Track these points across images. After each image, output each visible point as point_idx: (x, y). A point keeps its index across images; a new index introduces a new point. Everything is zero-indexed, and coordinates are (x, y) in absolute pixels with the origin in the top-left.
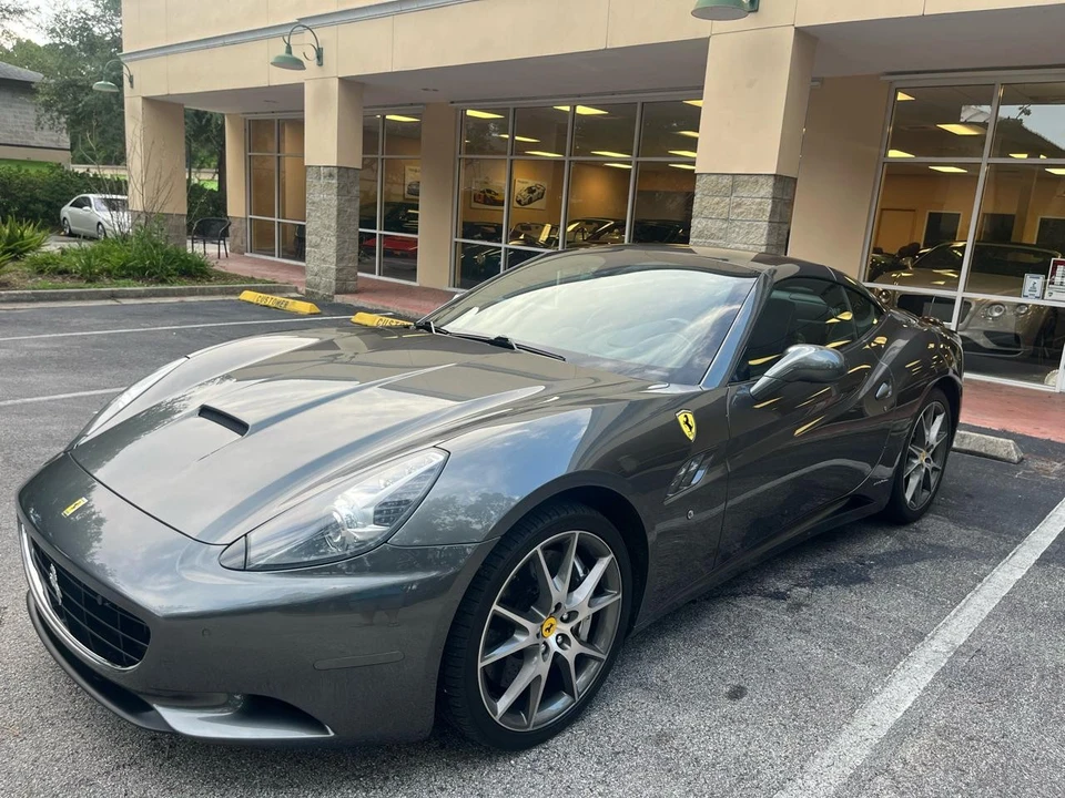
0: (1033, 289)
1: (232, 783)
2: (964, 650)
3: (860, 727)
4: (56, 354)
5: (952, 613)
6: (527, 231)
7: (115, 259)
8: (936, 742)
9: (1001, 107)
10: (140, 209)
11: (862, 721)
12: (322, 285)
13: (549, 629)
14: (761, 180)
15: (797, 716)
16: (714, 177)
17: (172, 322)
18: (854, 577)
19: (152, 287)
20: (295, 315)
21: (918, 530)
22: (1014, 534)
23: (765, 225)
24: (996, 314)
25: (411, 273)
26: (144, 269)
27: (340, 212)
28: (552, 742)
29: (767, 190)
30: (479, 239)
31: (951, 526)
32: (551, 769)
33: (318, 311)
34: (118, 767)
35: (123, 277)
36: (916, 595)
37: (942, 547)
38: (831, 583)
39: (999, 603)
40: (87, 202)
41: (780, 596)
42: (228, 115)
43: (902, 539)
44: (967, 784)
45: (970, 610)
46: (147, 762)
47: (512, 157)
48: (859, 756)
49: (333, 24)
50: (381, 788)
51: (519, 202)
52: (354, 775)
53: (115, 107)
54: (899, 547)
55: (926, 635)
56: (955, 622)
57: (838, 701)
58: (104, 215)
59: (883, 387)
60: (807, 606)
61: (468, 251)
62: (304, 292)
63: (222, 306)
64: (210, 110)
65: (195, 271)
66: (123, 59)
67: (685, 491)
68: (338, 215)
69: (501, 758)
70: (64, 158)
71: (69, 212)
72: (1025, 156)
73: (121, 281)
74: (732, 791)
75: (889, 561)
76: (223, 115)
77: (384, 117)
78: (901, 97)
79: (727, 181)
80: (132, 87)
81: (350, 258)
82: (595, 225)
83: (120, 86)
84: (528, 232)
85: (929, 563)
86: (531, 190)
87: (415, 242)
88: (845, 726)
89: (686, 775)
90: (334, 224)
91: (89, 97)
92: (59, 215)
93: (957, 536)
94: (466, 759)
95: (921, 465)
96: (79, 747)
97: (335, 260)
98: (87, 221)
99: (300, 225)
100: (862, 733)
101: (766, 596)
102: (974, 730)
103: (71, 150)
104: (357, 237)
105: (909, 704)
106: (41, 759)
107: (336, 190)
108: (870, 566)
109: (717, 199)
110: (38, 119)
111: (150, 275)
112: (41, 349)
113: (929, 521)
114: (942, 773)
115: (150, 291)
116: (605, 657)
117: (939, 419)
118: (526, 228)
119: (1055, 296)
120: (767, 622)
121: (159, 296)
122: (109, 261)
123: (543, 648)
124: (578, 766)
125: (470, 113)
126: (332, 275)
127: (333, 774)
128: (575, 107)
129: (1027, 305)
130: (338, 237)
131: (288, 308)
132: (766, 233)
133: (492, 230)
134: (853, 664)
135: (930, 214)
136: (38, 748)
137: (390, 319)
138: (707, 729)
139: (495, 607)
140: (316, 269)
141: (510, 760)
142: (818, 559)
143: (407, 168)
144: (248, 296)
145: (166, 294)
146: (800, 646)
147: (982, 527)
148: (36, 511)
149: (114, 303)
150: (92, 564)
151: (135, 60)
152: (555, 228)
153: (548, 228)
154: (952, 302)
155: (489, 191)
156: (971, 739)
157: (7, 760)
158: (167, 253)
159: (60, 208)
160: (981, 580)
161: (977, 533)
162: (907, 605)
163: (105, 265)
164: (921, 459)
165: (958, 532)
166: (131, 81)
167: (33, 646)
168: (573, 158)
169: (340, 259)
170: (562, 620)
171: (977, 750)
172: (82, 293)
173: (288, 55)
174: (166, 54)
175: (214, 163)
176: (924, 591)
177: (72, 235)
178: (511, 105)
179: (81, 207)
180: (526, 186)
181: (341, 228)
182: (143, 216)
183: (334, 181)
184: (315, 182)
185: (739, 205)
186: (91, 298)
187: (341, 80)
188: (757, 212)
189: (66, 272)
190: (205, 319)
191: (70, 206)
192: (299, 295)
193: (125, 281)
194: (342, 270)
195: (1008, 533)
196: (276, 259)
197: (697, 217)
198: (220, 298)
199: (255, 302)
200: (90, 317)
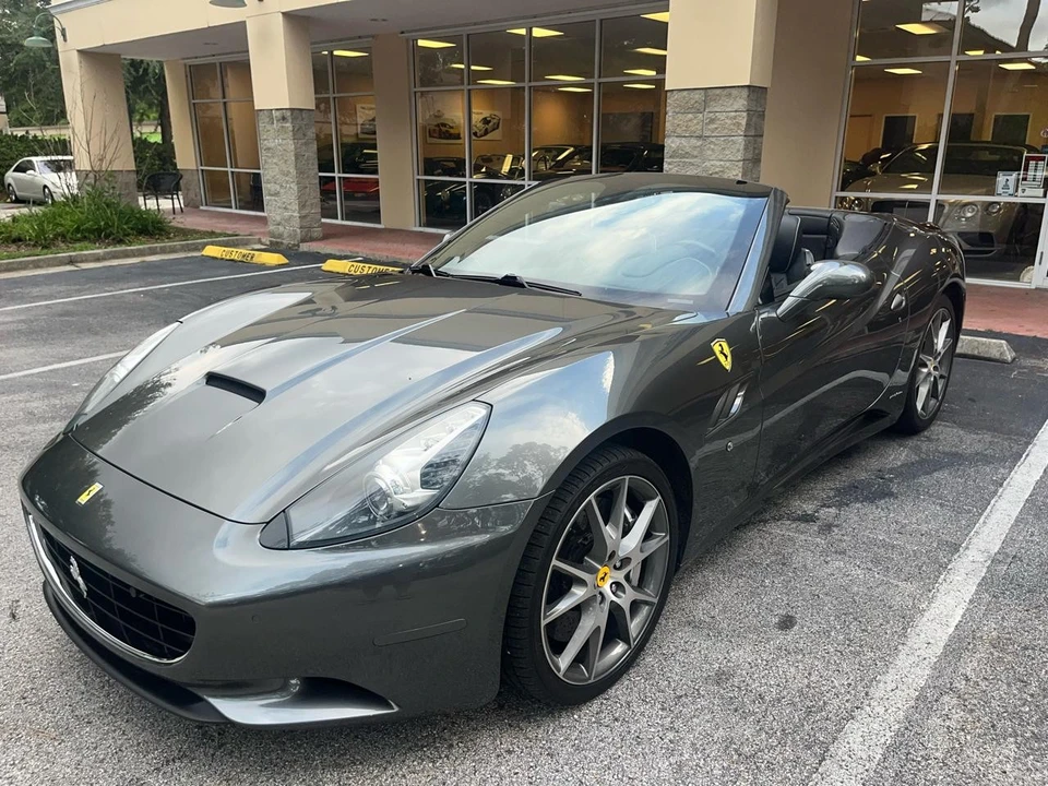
0: (1006, 187)
1: (291, 766)
2: (1000, 558)
3: (915, 646)
4: (23, 327)
5: (981, 521)
6: (488, 163)
7: (68, 223)
8: (992, 654)
10: (89, 168)
11: (915, 640)
12: (286, 235)
13: (603, 578)
14: (734, 92)
15: (851, 641)
16: (685, 93)
17: (137, 284)
18: (877, 493)
19: (110, 249)
20: (263, 267)
21: (929, 439)
22: (1023, 435)
23: (741, 140)
24: (969, 215)
25: (375, 215)
26: (99, 231)
27: (297, 156)
28: (612, 692)
29: (741, 103)
30: (439, 175)
31: (961, 432)
32: (616, 720)
33: (287, 261)
34: (168, 761)
35: (79, 240)
36: (942, 506)
37: (955, 454)
38: (857, 500)
39: (1024, 507)
40: (30, 166)
41: (808, 519)
42: (168, 62)
43: (917, 450)
44: (1032, 696)
45: (996, 516)
46: (197, 753)
47: (470, 87)
48: (920, 676)
50: (446, 756)
51: (475, 134)
52: (416, 745)
53: (48, 64)
54: (914, 458)
55: (960, 546)
56: (985, 529)
57: (888, 622)
58: (50, 178)
59: (898, 298)
60: (837, 526)
61: (431, 189)
62: (268, 243)
63: (186, 264)
64: (146, 58)
65: (152, 228)
66: (52, 12)
67: (724, 422)
68: (297, 158)
69: (564, 714)
71: (14, 179)
72: (981, 53)
73: (78, 245)
74: (803, 725)
75: (909, 472)
76: (161, 64)
77: (332, 53)
79: (698, 96)
80: (65, 40)
81: (312, 204)
82: (555, 153)
83: (53, 39)
84: (489, 165)
85: (947, 471)
86: (486, 122)
87: (376, 182)
88: (900, 647)
89: (754, 713)
90: (293, 171)
91: (20, 56)
93: (970, 442)
94: (528, 718)
95: (929, 374)
96: (122, 745)
97: (297, 208)
98: (31, 185)
99: (254, 174)
100: (918, 653)
101: (794, 520)
102: (1027, 639)
103: (7, 113)
104: (317, 181)
105: (959, 618)
106: (85, 761)
107: (291, 134)
108: (891, 480)
109: (690, 116)
111: (107, 237)
112: (7, 323)
113: (937, 429)
114: (1005, 687)
115: (108, 253)
116: (656, 601)
117: (946, 325)
118: (487, 160)
119: (1027, 193)
120: (802, 546)
121: (118, 258)
122: (62, 225)
123: (599, 598)
124: (642, 714)
125: (421, 43)
126: (296, 223)
127: (395, 747)
128: (531, 29)
129: (998, 203)
130: (298, 183)
131: (254, 260)
132: (742, 147)
133: (452, 165)
134: (895, 582)
135: (886, 118)
136: (79, 750)
137: (362, 265)
138: (765, 663)
139: (554, 562)
140: (277, 218)
141: (573, 715)
142: (838, 477)
143: (358, 106)
144: (211, 251)
145: (126, 255)
146: (839, 569)
147: (989, 430)
148: (42, 498)
149: (73, 268)
150: (110, 549)
151: (66, 11)
152: (516, 160)
153: (509, 158)
154: (926, 205)
155: (444, 125)
156: (1026, 648)
157: (48, 766)
158: (121, 212)
159: (4, 173)
160: (1001, 485)
161: (988, 437)
162: (935, 516)
163: (60, 230)
164: (930, 367)
165: (969, 438)
166: (64, 35)
167: (54, 639)
168: (533, 84)
169: (302, 206)
170: (615, 567)
171: (1033, 659)
172: (39, 260)
175: (154, 115)
176: (948, 501)
177: (18, 201)
178: (463, 31)
179: (25, 172)
180: (481, 117)
181: (300, 172)
182: (91, 175)
183: (288, 125)
184: (268, 127)
185: (712, 121)
186: (49, 266)
187: (286, 15)
188: (732, 127)
189: (20, 240)
190: (171, 278)
191: (14, 171)
192: (263, 247)
193: (82, 244)
194: (305, 217)
195: (1017, 434)
196: (234, 211)
197: (669, 136)
198: (182, 255)
199: (219, 256)
200: (51, 285)
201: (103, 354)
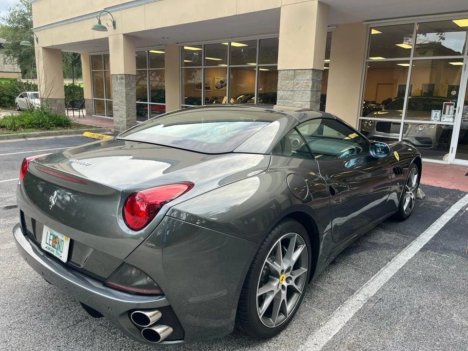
0: (436, 117)
2: (373, 299)
3: (308, 346)
5: (372, 279)
6: (216, 100)
7: (26, 120)
9: (418, 35)
11: (310, 342)
12: (121, 128)
14: (307, 71)
16: (286, 71)
17: (46, 148)
19: (43, 132)
22: (412, 235)
23: (309, 92)
24: (420, 129)
26: (39, 124)
27: (127, 94)
29: (309, 76)
35: (30, 128)
36: (356, 270)
37: (375, 243)
39: (397, 273)
40: (26, 95)
42: (82, 53)
45: (380, 277)
47: (204, 67)
49: (118, 10)
51: (217, 87)
55: (355, 291)
56: (372, 283)
57: (301, 331)
62: (113, 131)
63: (74, 139)
65: (64, 124)
66: (33, 31)
68: (126, 96)
70: (18, 76)
71: (19, 100)
73: (29, 130)
76: (79, 54)
77: (149, 51)
78: (374, 32)
79: (292, 73)
80: (38, 43)
81: (133, 115)
83: (33, 43)
85: (367, 252)
86: (221, 82)
87: (164, 107)
88: (300, 346)
90: (124, 100)
92: (14, 101)
93: (384, 237)
97: (126, 116)
99: (111, 101)
103: (21, 73)
104: (135, 105)
107: (124, 85)
109: (288, 81)
110: (4, 60)
111: (43, 127)
115: (41, 134)
118: (216, 98)
119: (446, 120)
121: (45, 136)
122: (23, 121)
125: (186, 48)
126: (125, 123)
128: (230, 43)
129: (434, 124)
130: (127, 106)
132: (310, 96)
134: (314, 309)
135: (399, 85)
140: (118, 121)
144: (86, 134)
145: (49, 135)
147: (397, 232)
149: (24, 140)
151: (38, 31)
153: (225, 98)
154: (400, 124)
158: (51, 116)
159: (15, 98)
160: (390, 261)
161: (394, 235)
162: (350, 275)
163: (22, 123)
166: (37, 41)
168: (231, 66)
169: (128, 116)
172: (10, 136)
173: (100, 25)
174: (51, 28)
176: (360, 267)
177: (19, 110)
178: (203, 43)
179: (23, 98)
180: (220, 80)
181: (128, 101)
183: (123, 81)
184: (116, 82)
185: (297, 84)
186: (14, 138)
187: (124, 35)
188: (306, 87)
189: (4, 127)
190: (63, 145)
191: (20, 97)
192: (111, 133)
193: (31, 130)
194: (129, 121)
195: (410, 235)
196: (106, 117)
197: (279, 90)
198: (74, 136)
199: (89, 136)
200: (10, 147)
201: (11, 178)
